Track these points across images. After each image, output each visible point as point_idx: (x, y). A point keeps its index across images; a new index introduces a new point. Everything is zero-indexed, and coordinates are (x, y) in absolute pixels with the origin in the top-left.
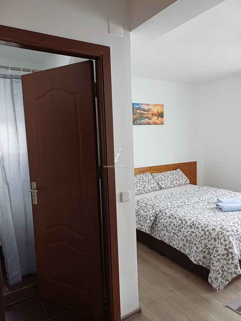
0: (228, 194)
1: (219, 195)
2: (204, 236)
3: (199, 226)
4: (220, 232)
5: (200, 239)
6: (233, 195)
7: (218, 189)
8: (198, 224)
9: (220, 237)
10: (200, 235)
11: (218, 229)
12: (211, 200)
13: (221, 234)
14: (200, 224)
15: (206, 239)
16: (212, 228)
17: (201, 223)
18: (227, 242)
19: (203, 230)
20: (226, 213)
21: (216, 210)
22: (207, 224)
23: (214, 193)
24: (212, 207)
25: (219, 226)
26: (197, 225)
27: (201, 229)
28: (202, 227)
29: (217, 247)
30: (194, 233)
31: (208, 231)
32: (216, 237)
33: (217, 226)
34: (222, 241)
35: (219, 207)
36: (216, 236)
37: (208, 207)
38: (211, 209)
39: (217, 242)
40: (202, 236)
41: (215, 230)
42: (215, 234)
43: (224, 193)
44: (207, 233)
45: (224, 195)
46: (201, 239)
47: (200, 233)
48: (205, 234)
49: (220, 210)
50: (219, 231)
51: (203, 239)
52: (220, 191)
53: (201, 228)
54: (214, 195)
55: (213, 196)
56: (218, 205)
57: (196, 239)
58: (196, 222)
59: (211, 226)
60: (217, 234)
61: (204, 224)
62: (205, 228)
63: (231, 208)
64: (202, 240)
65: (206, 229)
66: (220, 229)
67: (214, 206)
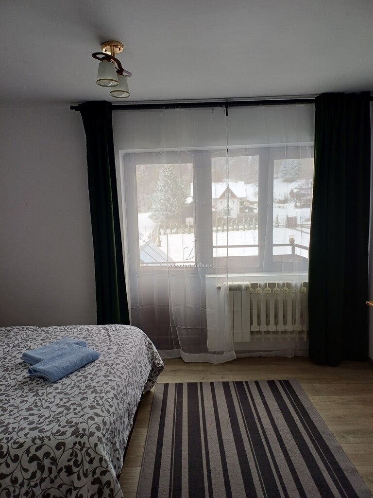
0: (35, 336)
1: (17, 342)
2: (39, 474)
3: (21, 452)
4: (78, 446)
5: (28, 485)
6: (43, 335)
7: (9, 328)
8: (16, 446)
9: (79, 459)
10: (28, 475)
11: (69, 440)
12: (7, 360)
13: (81, 450)
14: (21, 445)
15: (46, 478)
16: (54, 443)
17: (21, 441)
18: (96, 463)
19: (33, 459)
20: (58, 385)
21: (35, 384)
22: (39, 438)
23: (6, 340)
24: (20, 378)
25: (70, 431)
26: (13, 452)
27: (28, 459)
28: (28, 452)
29: (76, 489)
30: (8, 475)
31: (47, 455)
32: (71, 463)
33: (64, 433)
34: (87, 466)
35: (38, 374)
36: (69, 460)
37: (13, 383)
38: (21, 386)
39: (75, 475)
40: (34, 475)
41: (63, 444)
42: (67, 455)
43: (25, 336)
44: (47, 462)
45: (27, 341)
46: (32, 484)
47: (26, 470)
48: (41, 467)
49: (41, 381)
50: (75, 444)
51: (38, 482)
52: (16, 334)
53: (25, 455)
54: (7, 344)
55: (8, 348)
56: (35, 371)
57: (14, 492)
58: (9, 444)
59: (51, 437)
60: (71, 455)
61: (33, 440)
62: (37, 450)
63: (64, 369)
64: (36, 485)
65: (40, 454)
66: (73, 439)
67: (24, 374)
